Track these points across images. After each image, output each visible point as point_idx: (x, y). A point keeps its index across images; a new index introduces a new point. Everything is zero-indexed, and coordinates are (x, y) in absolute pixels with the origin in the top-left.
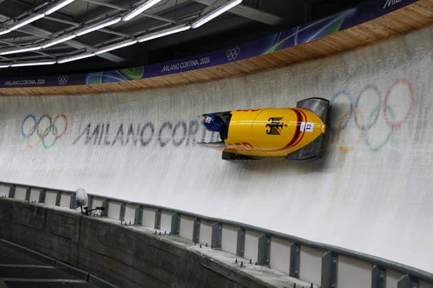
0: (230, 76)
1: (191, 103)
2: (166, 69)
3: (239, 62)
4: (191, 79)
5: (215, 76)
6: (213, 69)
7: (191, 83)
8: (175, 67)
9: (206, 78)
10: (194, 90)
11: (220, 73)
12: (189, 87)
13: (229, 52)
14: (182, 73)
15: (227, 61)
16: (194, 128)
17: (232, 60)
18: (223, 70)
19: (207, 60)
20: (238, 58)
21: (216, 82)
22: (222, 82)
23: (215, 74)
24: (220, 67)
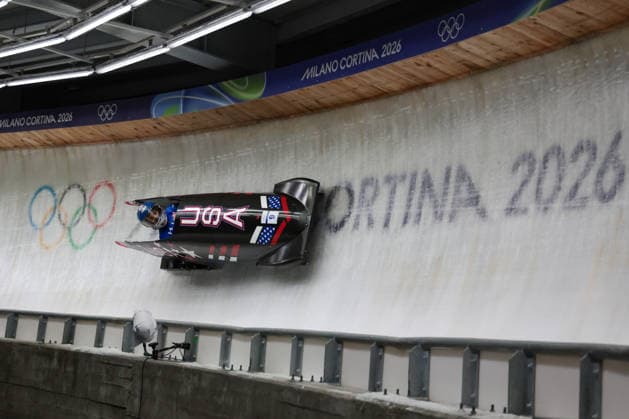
0: (446, 79)
1: (362, 143)
2: (311, 73)
3: (463, 44)
4: (362, 91)
5: (412, 81)
6: (408, 65)
7: (363, 99)
8: (329, 68)
9: (395, 86)
10: (370, 115)
11: (422, 74)
12: (359, 108)
13: (443, 25)
14: (344, 80)
15: (438, 44)
16: (370, 191)
17: (450, 42)
18: (429, 65)
19: (394, 48)
20: (463, 36)
21: (414, 93)
22: (428, 92)
23: (413, 76)
24: (423, 58)
